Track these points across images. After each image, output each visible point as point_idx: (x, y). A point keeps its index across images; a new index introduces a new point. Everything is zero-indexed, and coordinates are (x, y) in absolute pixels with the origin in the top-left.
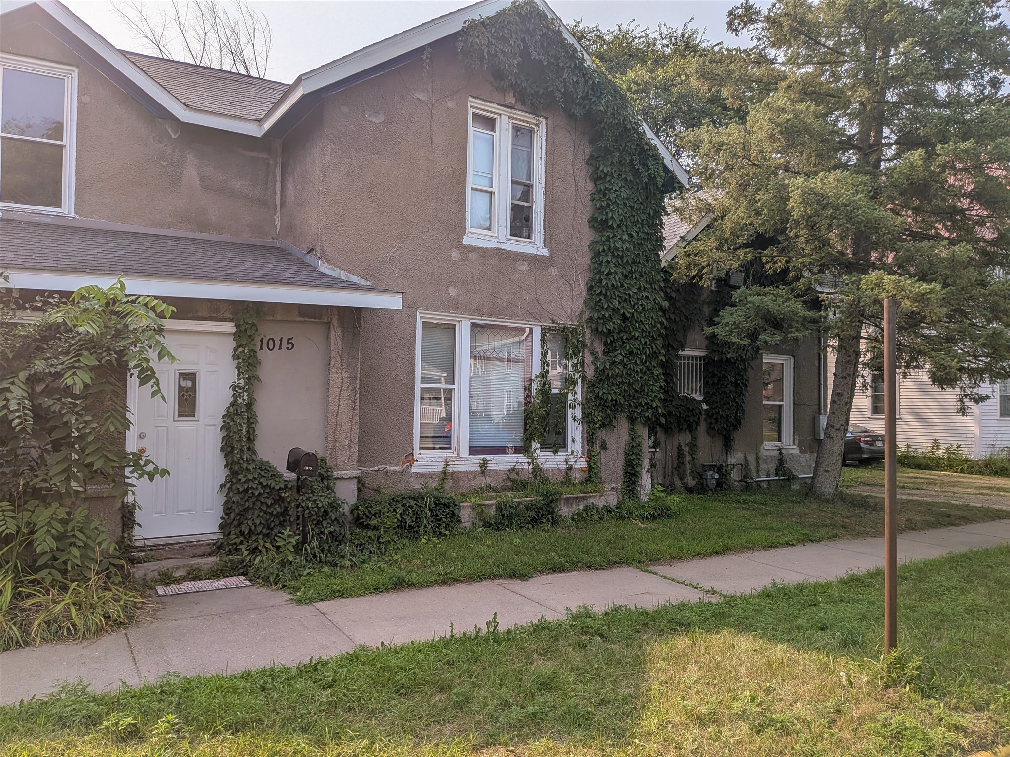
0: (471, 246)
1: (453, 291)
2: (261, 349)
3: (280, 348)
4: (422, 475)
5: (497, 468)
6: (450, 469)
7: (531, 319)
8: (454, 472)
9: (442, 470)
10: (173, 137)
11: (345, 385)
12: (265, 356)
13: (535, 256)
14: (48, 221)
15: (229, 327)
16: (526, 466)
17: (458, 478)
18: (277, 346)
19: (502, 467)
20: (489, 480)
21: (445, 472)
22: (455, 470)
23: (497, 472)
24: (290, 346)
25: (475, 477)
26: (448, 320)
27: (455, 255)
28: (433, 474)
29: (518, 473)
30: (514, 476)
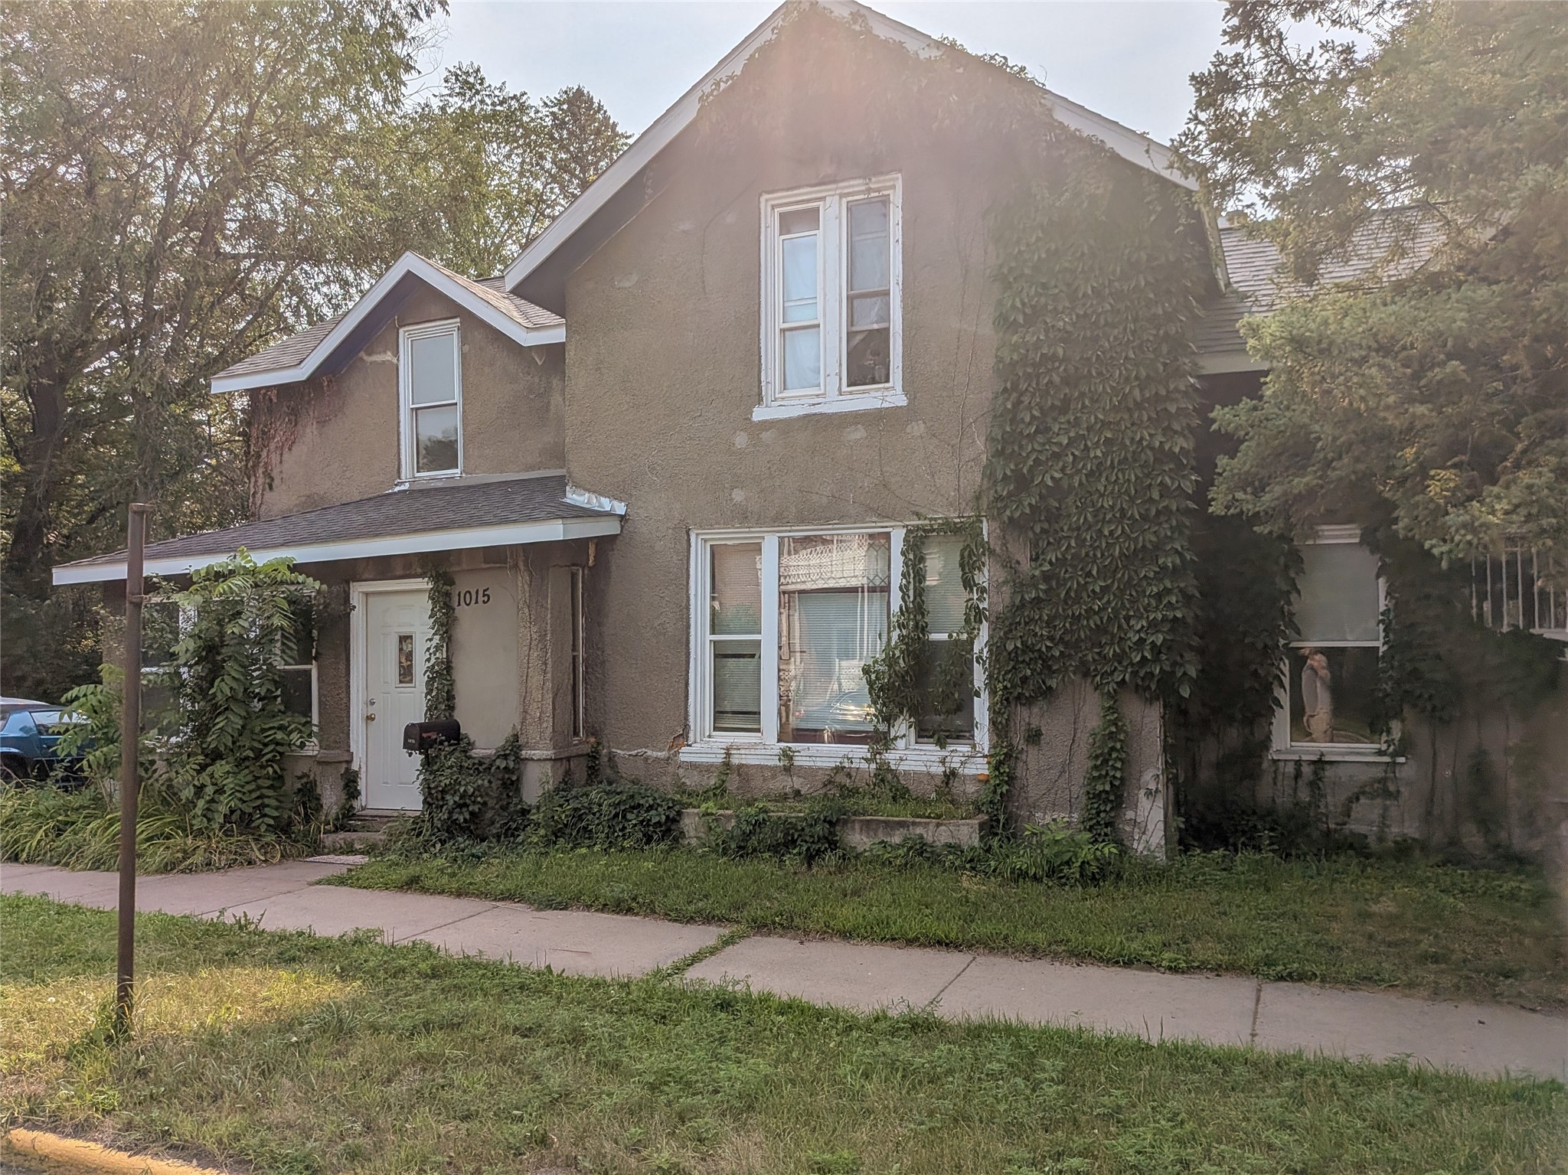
0: (765, 421)
1: (738, 496)
2: (459, 605)
3: (477, 602)
4: (694, 766)
5: (812, 764)
6: (735, 761)
7: (874, 519)
8: (741, 766)
9: (721, 760)
10: (540, 363)
11: (534, 643)
12: (463, 612)
13: (880, 410)
14: (440, 484)
15: (424, 584)
16: (864, 765)
17: (747, 774)
18: (473, 601)
19: (820, 763)
20: (798, 783)
21: (727, 764)
22: (744, 762)
23: (809, 772)
24: (486, 599)
25: (774, 777)
26: (751, 538)
27: (741, 440)
28: (712, 766)
29: (849, 775)
30: (841, 779)
